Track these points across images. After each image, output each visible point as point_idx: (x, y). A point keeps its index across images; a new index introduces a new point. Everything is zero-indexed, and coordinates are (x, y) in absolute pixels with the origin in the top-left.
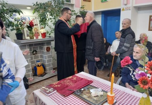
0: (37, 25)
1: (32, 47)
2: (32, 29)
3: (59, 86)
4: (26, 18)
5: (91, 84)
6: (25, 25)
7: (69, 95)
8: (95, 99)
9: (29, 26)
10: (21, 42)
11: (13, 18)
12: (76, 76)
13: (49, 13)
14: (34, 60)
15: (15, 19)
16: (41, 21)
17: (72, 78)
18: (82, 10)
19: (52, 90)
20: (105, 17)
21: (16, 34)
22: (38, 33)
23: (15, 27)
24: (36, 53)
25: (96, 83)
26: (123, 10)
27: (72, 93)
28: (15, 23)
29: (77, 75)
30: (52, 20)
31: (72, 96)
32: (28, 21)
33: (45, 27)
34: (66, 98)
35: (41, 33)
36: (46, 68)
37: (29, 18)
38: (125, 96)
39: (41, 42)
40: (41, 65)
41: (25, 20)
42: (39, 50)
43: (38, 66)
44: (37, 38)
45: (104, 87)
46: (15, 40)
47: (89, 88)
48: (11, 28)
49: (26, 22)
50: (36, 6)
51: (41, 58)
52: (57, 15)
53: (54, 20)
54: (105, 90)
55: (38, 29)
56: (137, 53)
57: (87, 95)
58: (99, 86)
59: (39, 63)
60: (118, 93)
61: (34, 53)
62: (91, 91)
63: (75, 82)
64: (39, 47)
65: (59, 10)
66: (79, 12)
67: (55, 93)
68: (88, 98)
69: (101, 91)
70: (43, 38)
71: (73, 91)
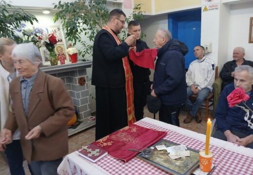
0: (61, 40)
2: (54, 47)
3: (109, 144)
4: (42, 31)
5: (165, 138)
6: (42, 41)
7: (130, 159)
8: (178, 163)
9: (49, 42)
11: (20, 31)
12: (135, 125)
13: (82, 19)
15: (23, 33)
16: (68, 34)
17: (130, 129)
18: (137, 13)
20: (173, 23)
22: (63, 54)
25: (172, 137)
26: (206, 9)
27: (135, 156)
28: (24, 40)
30: (87, 31)
31: (136, 161)
32: (47, 35)
33: (75, 44)
34: (127, 164)
35: (69, 55)
37: (47, 29)
38: (228, 156)
39: (69, 70)
42: (66, 84)
44: (63, 63)
49: (44, 37)
50: (59, 8)
52: (95, 23)
53: (90, 32)
56: (242, 80)
57: (163, 158)
60: (214, 150)
62: (169, 150)
63: (137, 135)
64: (66, 78)
65: (98, 15)
66: (132, 16)
67: (105, 157)
68: (165, 163)
69: (186, 150)
70: (72, 62)
71: (136, 151)
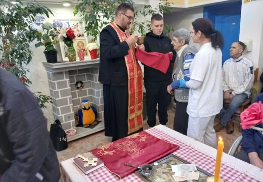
0: (83, 35)
1: (75, 75)
2: (73, 42)
4: (62, 24)
5: (175, 153)
6: (60, 36)
7: (127, 175)
9: (66, 37)
10: (53, 66)
11: (39, 24)
12: (146, 133)
13: (102, 12)
14: (78, 98)
15: (43, 27)
16: (88, 29)
17: (139, 137)
18: (163, 5)
19: (95, 162)
20: (209, 17)
21: (45, 53)
22: (84, 50)
23: (42, 41)
24: (82, 86)
25: (185, 152)
26: (247, 0)
27: (134, 172)
28: (43, 33)
29: (149, 132)
31: (133, 179)
32: (65, 29)
34: (121, 181)
35: (89, 51)
36: (100, 112)
37: (68, 23)
39: (90, 67)
40: (89, 108)
41: (61, 27)
42: (86, 81)
43: (85, 109)
45: (202, 161)
46: (44, 64)
47: (171, 161)
48: (36, 41)
49: (61, 30)
51: (91, 95)
54: (205, 169)
55: (84, 43)
57: (164, 179)
58: (192, 158)
59: (86, 104)
60: (232, 176)
61: (79, 85)
62: (175, 168)
63: (144, 146)
64: (87, 75)
66: (158, 8)
67: (101, 168)
69: (195, 171)
70: (92, 59)
71: (134, 167)
